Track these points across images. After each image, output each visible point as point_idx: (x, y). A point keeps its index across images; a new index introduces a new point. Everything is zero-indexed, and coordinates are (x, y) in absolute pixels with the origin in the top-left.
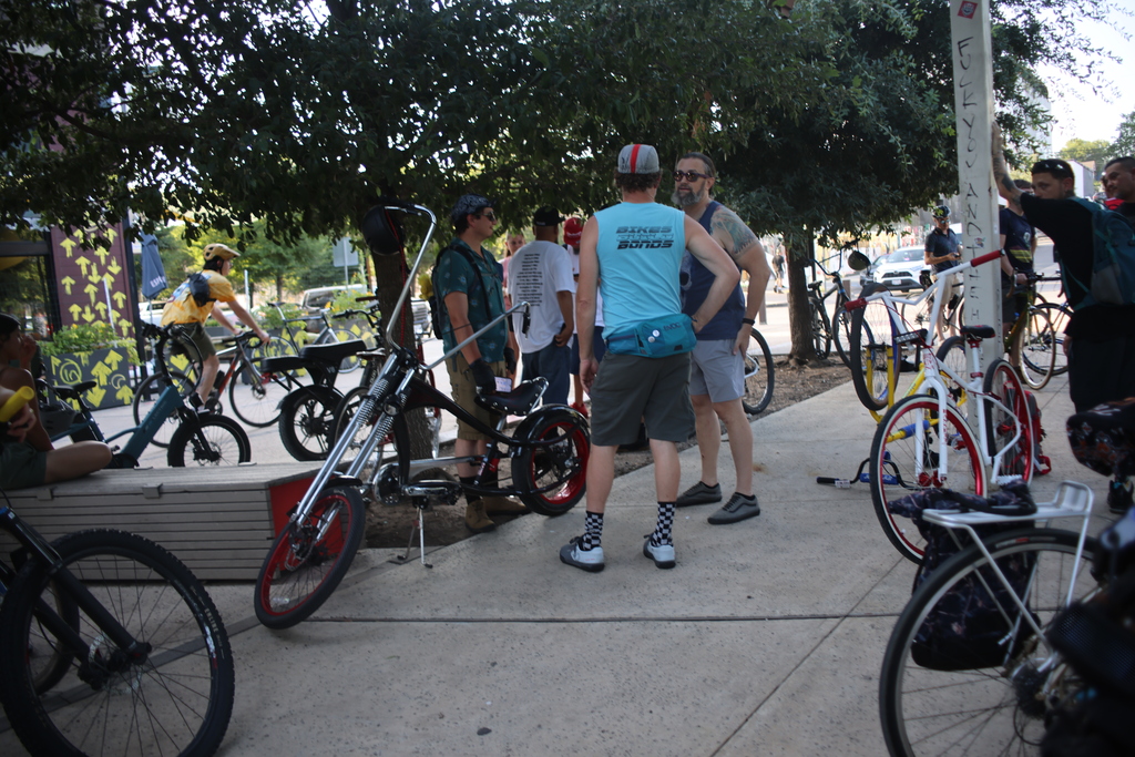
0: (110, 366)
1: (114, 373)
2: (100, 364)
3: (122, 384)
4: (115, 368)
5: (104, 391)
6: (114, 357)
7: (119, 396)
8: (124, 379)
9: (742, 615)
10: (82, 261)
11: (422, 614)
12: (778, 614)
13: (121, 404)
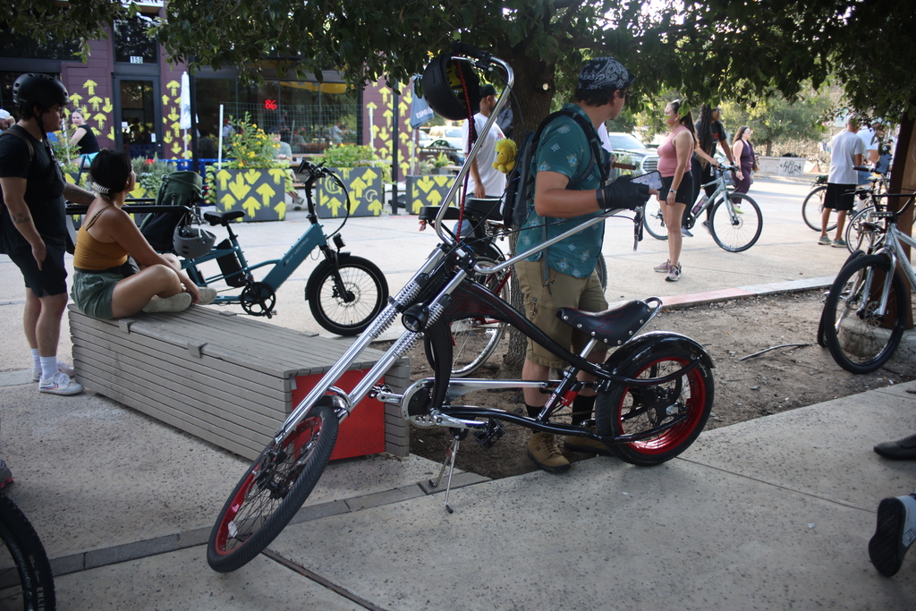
0: (366, 182)
1: (369, 188)
2: (358, 179)
3: (374, 198)
4: (370, 184)
5: (359, 202)
6: (370, 175)
7: (370, 208)
8: (376, 194)
10: (384, 91)
13: (371, 214)
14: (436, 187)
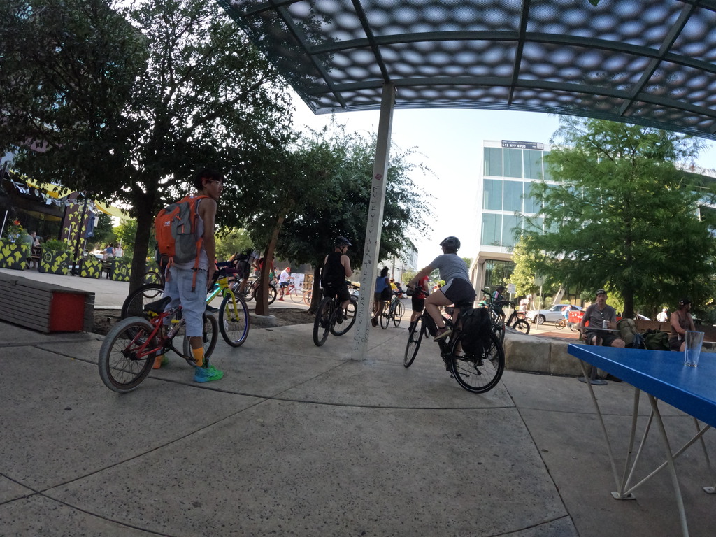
0: (62, 258)
1: (63, 261)
2: (59, 256)
4: (64, 259)
5: (58, 267)
6: (65, 255)
7: (63, 270)
8: (66, 264)
9: (223, 390)
10: (74, 223)
11: (88, 359)
12: (240, 392)
13: (63, 274)
14: (92, 266)
